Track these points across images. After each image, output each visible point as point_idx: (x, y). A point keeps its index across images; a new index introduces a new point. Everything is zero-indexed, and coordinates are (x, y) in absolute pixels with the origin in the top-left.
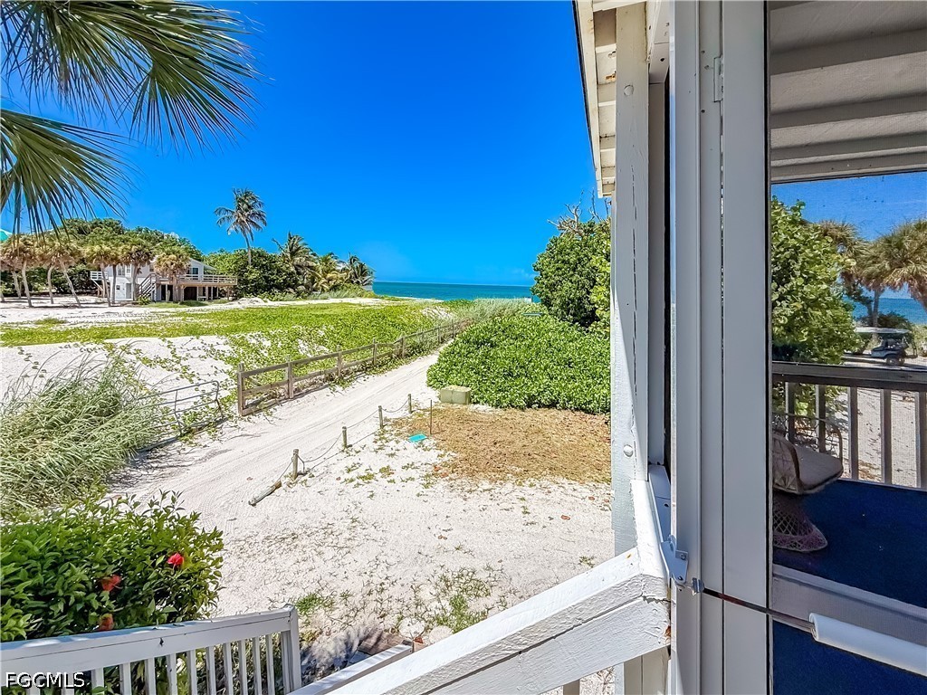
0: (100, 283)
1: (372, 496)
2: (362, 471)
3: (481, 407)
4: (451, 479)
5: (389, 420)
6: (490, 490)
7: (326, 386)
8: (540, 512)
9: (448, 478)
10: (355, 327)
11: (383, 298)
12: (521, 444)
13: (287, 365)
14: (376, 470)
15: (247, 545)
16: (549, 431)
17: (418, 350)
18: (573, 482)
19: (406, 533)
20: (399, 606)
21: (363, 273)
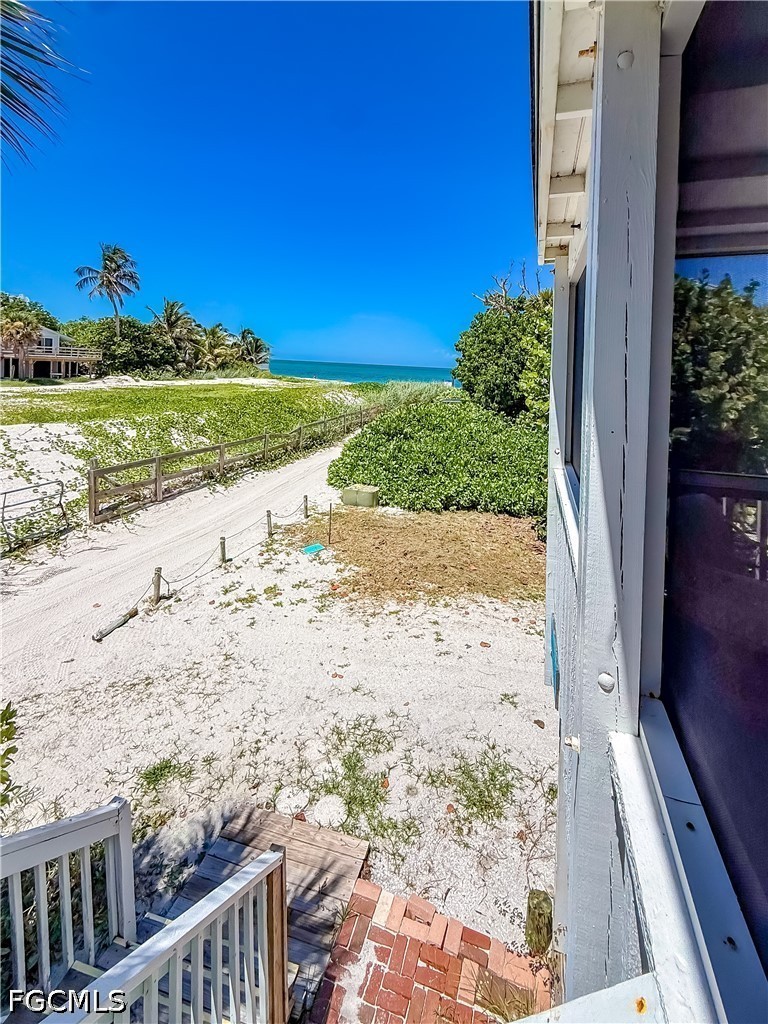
1: (252, 624)
2: (242, 593)
3: (390, 510)
4: (351, 600)
5: (279, 527)
6: (397, 613)
7: (204, 486)
8: (455, 638)
9: (347, 598)
10: (244, 414)
11: (280, 379)
12: (435, 555)
13: (153, 461)
14: (259, 590)
15: (84, 696)
16: (469, 538)
17: (318, 442)
18: (494, 600)
19: (292, 671)
20: (278, 771)
21: (258, 349)
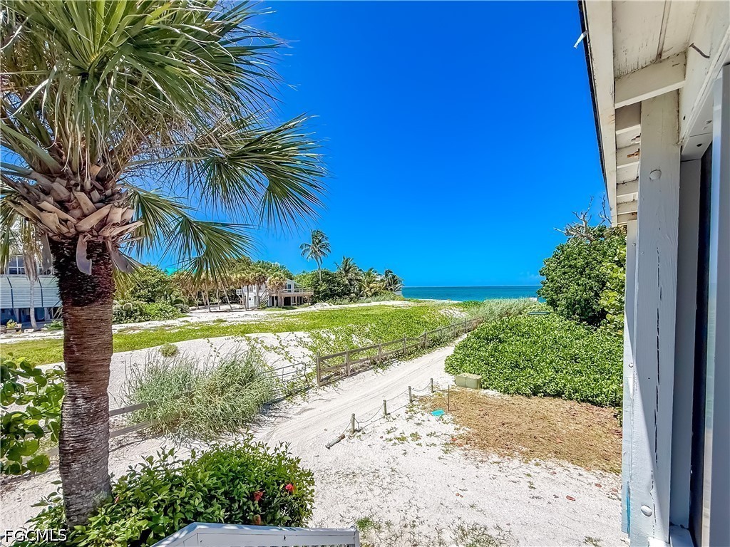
0: (241, 296)
1: (405, 454)
2: (397, 434)
3: (490, 392)
4: (465, 449)
5: (416, 397)
6: (499, 463)
7: (371, 368)
8: (545, 488)
9: (463, 448)
10: (390, 325)
11: (409, 300)
12: (527, 427)
13: (345, 353)
14: (407, 434)
15: (325, 475)
16: (554, 418)
17: (437, 343)
18: (578, 467)
19: (431, 486)
20: (427, 541)
21: (395, 282)
